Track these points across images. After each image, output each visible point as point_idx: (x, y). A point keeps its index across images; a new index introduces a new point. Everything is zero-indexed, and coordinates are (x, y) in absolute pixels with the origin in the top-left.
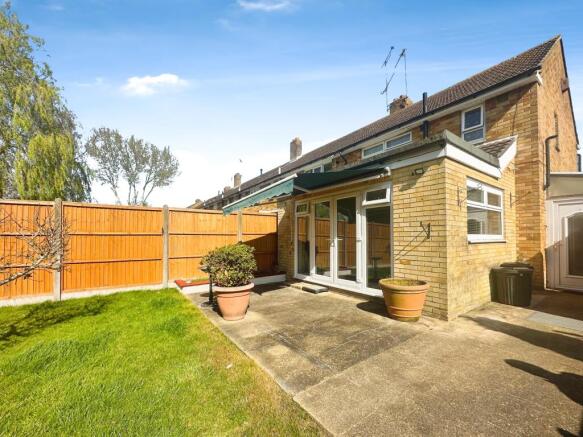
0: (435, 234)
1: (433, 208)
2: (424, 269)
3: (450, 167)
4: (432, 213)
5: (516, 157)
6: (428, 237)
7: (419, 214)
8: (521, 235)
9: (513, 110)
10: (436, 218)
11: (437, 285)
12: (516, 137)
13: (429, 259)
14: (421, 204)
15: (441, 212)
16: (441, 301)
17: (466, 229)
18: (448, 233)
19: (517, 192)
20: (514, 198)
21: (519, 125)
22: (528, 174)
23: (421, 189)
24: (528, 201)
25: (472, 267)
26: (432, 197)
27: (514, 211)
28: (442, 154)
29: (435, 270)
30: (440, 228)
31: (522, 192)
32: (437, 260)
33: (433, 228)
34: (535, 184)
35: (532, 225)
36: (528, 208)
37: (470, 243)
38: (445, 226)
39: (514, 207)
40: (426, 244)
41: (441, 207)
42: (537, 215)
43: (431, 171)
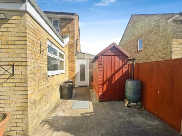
0: (18, 72)
1: (17, 51)
2: (9, 101)
3: (29, 20)
4: (15, 55)
5: (69, 43)
6: (13, 74)
7: (4, 55)
8: (70, 70)
9: (68, 26)
10: (19, 59)
11: (20, 113)
12: (69, 35)
13: (14, 93)
14: (6, 47)
15: (23, 55)
16: (24, 124)
17: (47, 69)
18: (28, 72)
19: (69, 55)
20: (68, 57)
21: (70, 32)
22: (72, 50)
23: (6, 34)
24: (72, 59)
25: (51, 88)
26: (16, 43)
27: (68, 62)
28: (22, 8)
29: (18, 101)
30: (23, 68)
31: (70, 55)
32: (21, 93)
33: (16, 68)
34: (73, 53)
35: (72, 67)
36: (72, 61)
37: (49, 76)
38: (26, 66)
39: (68, 60)
40: (11, 81)
41: (23, 51)
42: (74, 63)
43: (15, 20)
